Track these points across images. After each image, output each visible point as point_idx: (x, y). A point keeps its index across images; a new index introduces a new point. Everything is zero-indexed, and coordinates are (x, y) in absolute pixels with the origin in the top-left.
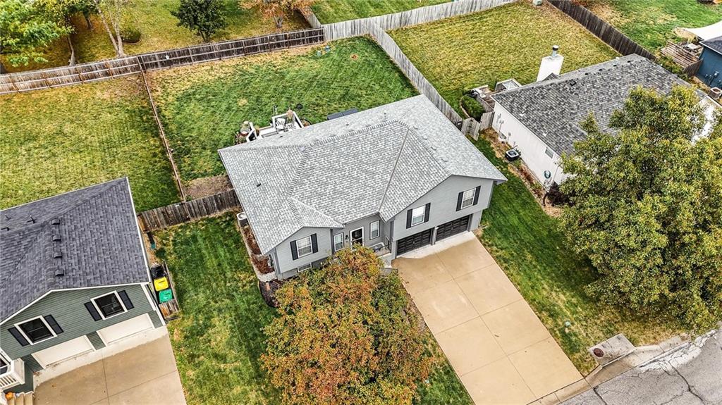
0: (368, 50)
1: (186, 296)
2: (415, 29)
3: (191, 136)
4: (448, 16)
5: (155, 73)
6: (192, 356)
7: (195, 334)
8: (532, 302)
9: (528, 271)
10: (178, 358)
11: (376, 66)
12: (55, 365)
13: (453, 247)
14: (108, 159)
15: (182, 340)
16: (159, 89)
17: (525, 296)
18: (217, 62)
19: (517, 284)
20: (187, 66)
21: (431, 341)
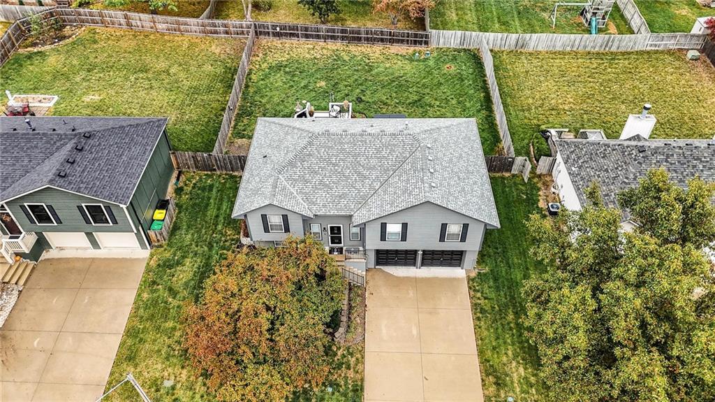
0: (468, 64)
1: (178, 232)
2: (531, 54)
3: (260, 102)
5: (265, 40)
6: (154, 283)
7: (167, 265)
8: (484, 361)
9: (500, 330)
10: (144, 279)
11: (466, 81)
12: (61, 249)
13: (437, 278)
14: (187, 102)
15: (155, 266)
16: (261, 55)
17: (481, 353)
18: (321, 43)
19: (480, 338)
20: (294, 41)
21: (359, 356)
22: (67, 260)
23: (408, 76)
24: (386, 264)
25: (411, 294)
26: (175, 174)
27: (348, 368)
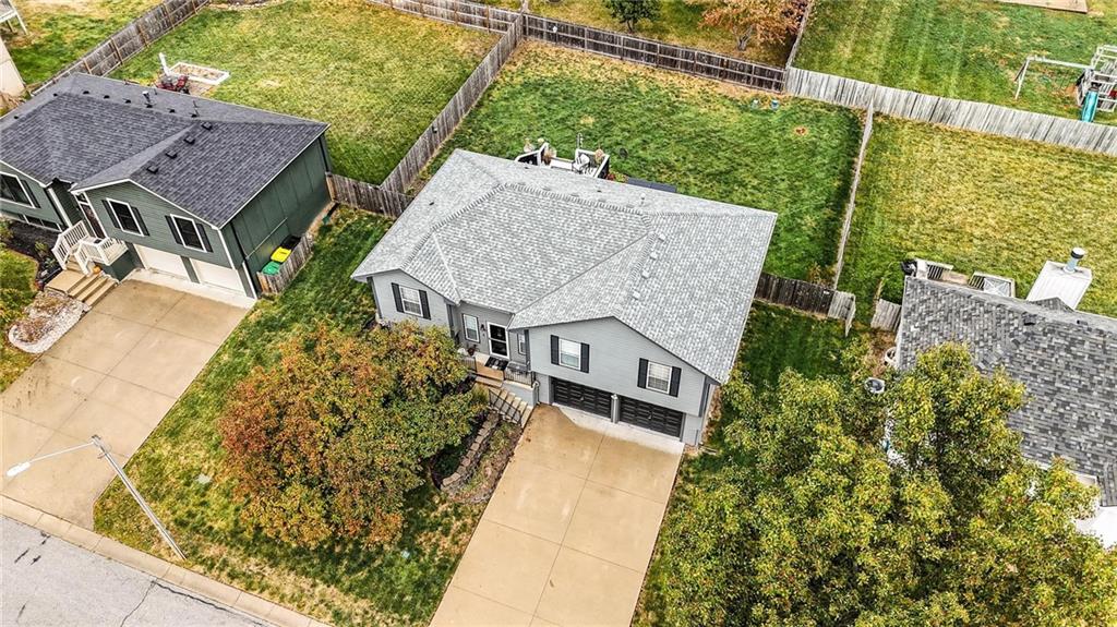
0: (835, 132)
1: (301, 285)
2: (953, 134)
3: (488, 130)
4: (1038, 140)
5: (536, 44)
6: (243, 344)
7: (268, 325)
8: (652, 586)
10: (232, 336)
12: (155, 271)
13: (635, 444)
14: (388, 112)
15: (254, 321)
16: (520, 64)
18: (616, 61)
19: (661, 551)
20: (577, 51)
21: (469, 521)
22: (155, 288)
23: (728, 131)
24: (568, 403)
25: (587, 456)
26: (329, 207)
27: (446, 533)
